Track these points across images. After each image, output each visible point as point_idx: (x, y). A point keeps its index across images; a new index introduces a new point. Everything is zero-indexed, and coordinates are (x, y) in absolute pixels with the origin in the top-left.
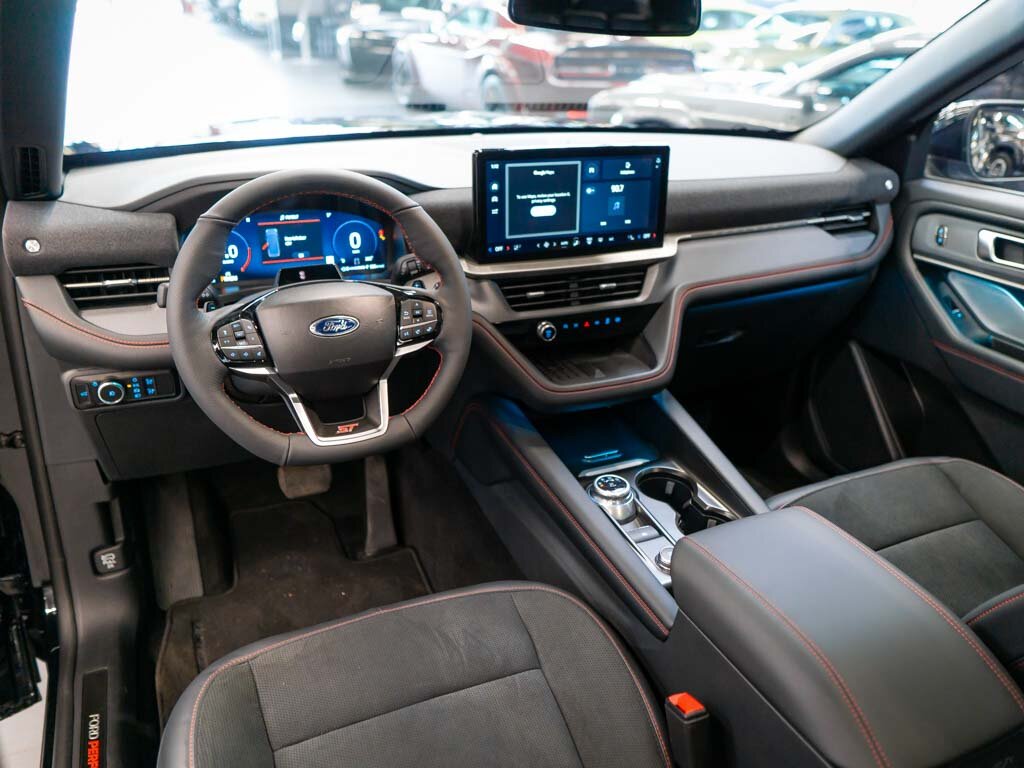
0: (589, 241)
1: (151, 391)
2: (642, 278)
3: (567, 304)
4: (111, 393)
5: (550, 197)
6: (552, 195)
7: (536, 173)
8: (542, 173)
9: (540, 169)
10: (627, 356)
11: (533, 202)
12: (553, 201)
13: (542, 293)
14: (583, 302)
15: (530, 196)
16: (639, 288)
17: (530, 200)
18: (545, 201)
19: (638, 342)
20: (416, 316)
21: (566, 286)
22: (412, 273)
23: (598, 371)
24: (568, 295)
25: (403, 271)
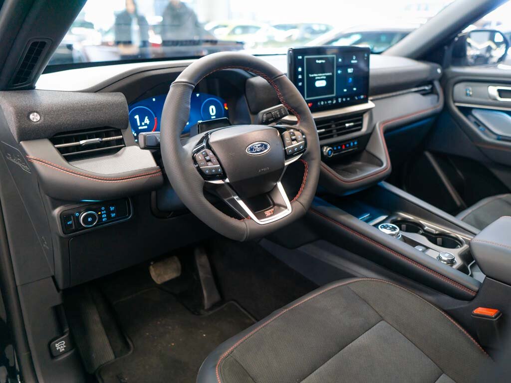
0: (340, 100)
1: (113, 215)
2: (361, 120)
3: (332, 137)
4: (90, 219)
5: (323, 76)
6: (324, 74)
7: (317, 61)
8: (320, 62)
9: (319, 59)
10: (360, 163)
11: (316, 78)
12: (325, 77)
13: (323, 130)
14: (339, 135)
15: (315, 75)
16: (361, 125)
17: (315, 77)
18: (322, 77)
19: (364, 155)
20: (293, 140)
21: (330, 127)
22: (270, 120)
23: (358, 170)
24: (331, 131)
25: (265, 119)
